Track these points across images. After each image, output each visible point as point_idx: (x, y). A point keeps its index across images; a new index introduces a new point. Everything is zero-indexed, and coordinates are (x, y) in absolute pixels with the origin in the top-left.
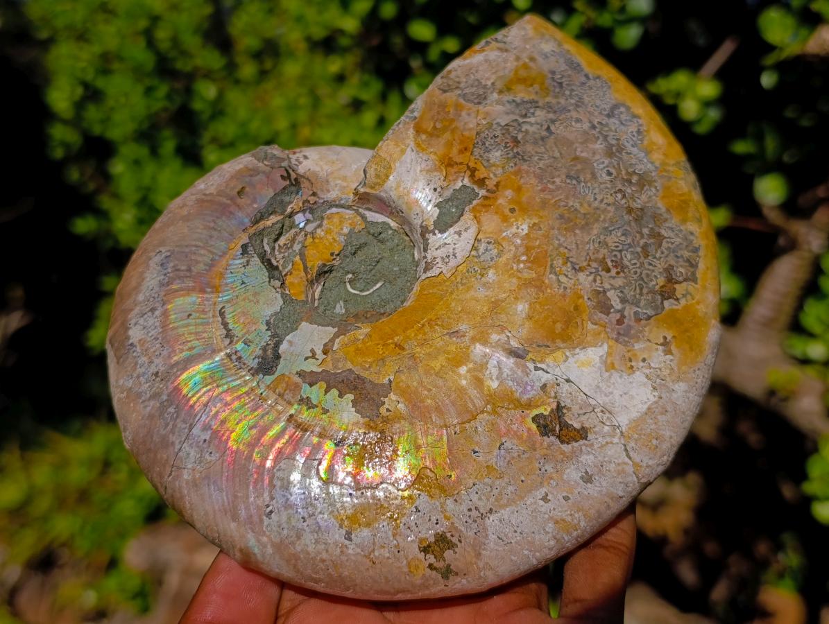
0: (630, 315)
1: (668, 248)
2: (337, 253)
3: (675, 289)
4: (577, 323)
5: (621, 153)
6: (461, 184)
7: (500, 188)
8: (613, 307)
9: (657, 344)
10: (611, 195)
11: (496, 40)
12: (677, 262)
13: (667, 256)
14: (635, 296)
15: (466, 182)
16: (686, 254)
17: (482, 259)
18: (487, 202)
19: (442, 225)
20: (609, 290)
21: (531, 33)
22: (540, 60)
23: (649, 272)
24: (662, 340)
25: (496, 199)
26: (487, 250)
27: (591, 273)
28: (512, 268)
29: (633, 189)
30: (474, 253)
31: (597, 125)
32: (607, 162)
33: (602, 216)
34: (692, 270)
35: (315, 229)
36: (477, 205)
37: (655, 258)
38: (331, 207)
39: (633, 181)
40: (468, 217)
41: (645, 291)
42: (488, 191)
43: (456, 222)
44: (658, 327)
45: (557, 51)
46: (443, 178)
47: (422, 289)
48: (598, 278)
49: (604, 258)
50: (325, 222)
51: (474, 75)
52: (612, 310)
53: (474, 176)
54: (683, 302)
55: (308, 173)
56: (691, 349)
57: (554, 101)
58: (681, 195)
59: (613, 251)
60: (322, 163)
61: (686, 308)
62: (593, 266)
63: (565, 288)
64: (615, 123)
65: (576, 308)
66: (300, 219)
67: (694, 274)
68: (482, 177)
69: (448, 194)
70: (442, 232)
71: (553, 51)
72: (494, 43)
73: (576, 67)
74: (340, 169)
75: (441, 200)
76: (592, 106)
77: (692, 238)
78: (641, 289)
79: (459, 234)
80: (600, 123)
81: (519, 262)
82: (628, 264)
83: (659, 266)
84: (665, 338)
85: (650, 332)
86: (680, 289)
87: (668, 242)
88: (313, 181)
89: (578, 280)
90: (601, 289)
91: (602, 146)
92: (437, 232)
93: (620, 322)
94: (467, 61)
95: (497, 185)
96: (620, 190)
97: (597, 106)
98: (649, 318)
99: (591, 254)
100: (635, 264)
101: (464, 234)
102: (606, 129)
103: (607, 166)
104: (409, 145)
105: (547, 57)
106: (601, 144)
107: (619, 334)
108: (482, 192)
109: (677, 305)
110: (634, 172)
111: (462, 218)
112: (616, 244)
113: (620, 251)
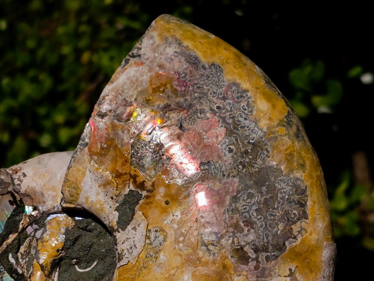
0: (263, 260)
1: (283, 198)
2: (60, 249)
3: (292, 229)
4: (227, 278)
5: (238, 130)
6: (128, 190)
7: (155, 187)
8: (250, 257)
9: (285, 276)
10: (235, 168)
11: (133, 56)
12: (290, 207)
13: (282, 204)
14: (264, 245)
15: (132, 187)
16: (296, 197)
17: (154, 246)
18: (149, 201)
19: (124, 223)
20: (245, 246)
21: (157, 40)
22: (167, 65)
23: (272, 222)
24: (288, 272)
25: (154, 196)
26: (156, 237)
27: (230, 237)
28: (175, 248)
29: (251, 157)
30: (148, 241)
31: (217, 110)
32: (227, 140)
33: (231, 188)
34: (302, 209)
35: (42, 235)
36: (143, 204)
37: (274, 209)
38: (49, 215)
39: (249, 151)
40: (139, 214)
41: (270, 238)
42: (148, 191)
43: (131, 221)
44: (284, 263)
45: (178, 51)
46: (115, 189)
47: (120, 275)
48: (236, 239)
49: (237, 222)
50: (48, 227)
51: (121, 95)
52: (250, 260)
53: (136, 182)
54: (299, 239)
55: (28, 190)
56: (311, 271)
57: (182, 100)
58: (286, 150)
59: (243, 213)
60: (36, 178)
61: (303, 241)
62: (230, 231)
63: (214, 254)
64: (230, 104)
65: (225, 267)
66: (29, 230)
67: (304, 212)
68: (141, 181)
69: (121, 199)
70: (123, 229)
71: (176, 52)
72: (132, 59)
73: (194, 62)
74: (49, 180)
75: (117, 205)
76: (211, 94)
77: (299, 182)
78: (267, 237)
79: (134, 229)
80: (218, 108)
81: (179, 242)
82: (256, 220)
83: (278, 214)
84: (290, 270)
85: (279, 268)
86: (296, 228)
87: (281, 193)
88: (33, 196)
89: (222, 245)
90: (239, 247)
91: (222, 128)
92: (120, 230)
93: (256, 268)
94: (115, 83)
95: (153, 185)
96: (241, 162)
97: (214, 93)
98: (277, 257)
99: (227, 222)
100: (260, 218)
101: (139, 229)
102: (224, 111)
103: (228, 146)
104: (87, 167)
105: (172, 60)
106: (222, 126)
107: (257, 277)
108: (144, 193)
109: (295, 242)
110: (249, 143)
111: (134, 217)
112: (245, 207)
113: (248, 212)
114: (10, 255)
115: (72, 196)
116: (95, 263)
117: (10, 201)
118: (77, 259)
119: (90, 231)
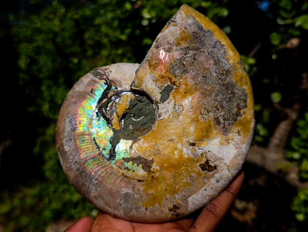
0: (227, 124)
1: (237, 97)
2: (127, 108)
3: (240, 112)
4: (210, 130)
5: (219, 63)
6: (167, 84)
7: (180, 85)
8: (221, 122)
9: (236, 133)
10: (217, 81)
11: (172, 21)
12: (240, 101)
13: (237, 100)
14: (228, 117)
15: (169, 83)
16: (243, 98)
17: (177, 112)
18: (177, 91)
19: (163, 100)
20: (219, 117)
21: (184, 15)
22: (188, 28)
23: (232, 107)
24: (237, 131)
25: (179, 89)
26: (178, 108)
27: (213, 112)
28: (188, 114)
29: (225, 76)
30: (174, 110)
31: (210, 53)
32: (215, 67)
33: (215, 90)
34: (245, 103)
35: (119, 101)
36: (174, 92)
37: (233, 101)
38: (123, 92)
39: (224, 73)
40: (171, 96)
41: (231, 115)
42: (177, 86)
43: (167, 99)
44: (236, 127)
45: (194, 22)
46: (161, 83)
47: (159, 124)
48: (216, 113)
49: (217, 106)
50: (122, 98)
51: (166, 39)
52: (221, 124)
53: (171, 81)
54: (243, 116)
55: (113, 79)
56: (247, 132)
57: (195, 45)
58: (240, 75)
59: (220, 102)
60: (117, 74)
61: (245, 118)
62: (214, 109)
63: (205, 119)
64: (216, 50)
65: (210, 126)
66: (113, 98)
67: (246, 105)
68: (174, 81)
69: (163, 88)
70: (163, 103)
71: (192, 22)
72: (171, 23)
73: (201, 28)
74: (123, 76)
75: (161, 91)
76: (208, 45)
77: (245, 91)
78: (230, 114)
79: (169, 103)
80: (211, 51)
81: (190, 112)
82: (225, 106)
83: (235, 104)
84: (238, 130)
85: (234, 129)
86: (242, 111)
87: (237, 95)
88: (115, 82)
89: (209, 115)
90: (217, 117)
91: (213, 61)
92: (161, 103)
93: (224, 127)
94: (163, 33)
95: (179, 84)
96: (220, 78)
97: (210, 44)
98: (233, 124)
99: (212, 105)
100: (227, 105)
101: (170, 103)
102: (213, 53)
103: (215, 69)
104: (148, 71)
105: (191, 26)
106: (212, 60)
107: (224, 132)
108: (175, 87)
109: (241, 118)
110: (224, 70)
111: (169, 98)
112: (221, 99)
113: (222, 101)
114: (103, 109)
115: (139, 84)
116: (142, 117)
117: (105, 83)
118: (134, 114)
119: (142, 102)
